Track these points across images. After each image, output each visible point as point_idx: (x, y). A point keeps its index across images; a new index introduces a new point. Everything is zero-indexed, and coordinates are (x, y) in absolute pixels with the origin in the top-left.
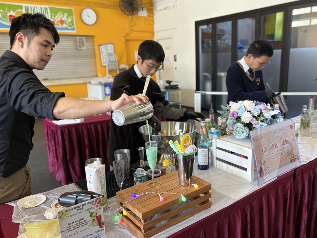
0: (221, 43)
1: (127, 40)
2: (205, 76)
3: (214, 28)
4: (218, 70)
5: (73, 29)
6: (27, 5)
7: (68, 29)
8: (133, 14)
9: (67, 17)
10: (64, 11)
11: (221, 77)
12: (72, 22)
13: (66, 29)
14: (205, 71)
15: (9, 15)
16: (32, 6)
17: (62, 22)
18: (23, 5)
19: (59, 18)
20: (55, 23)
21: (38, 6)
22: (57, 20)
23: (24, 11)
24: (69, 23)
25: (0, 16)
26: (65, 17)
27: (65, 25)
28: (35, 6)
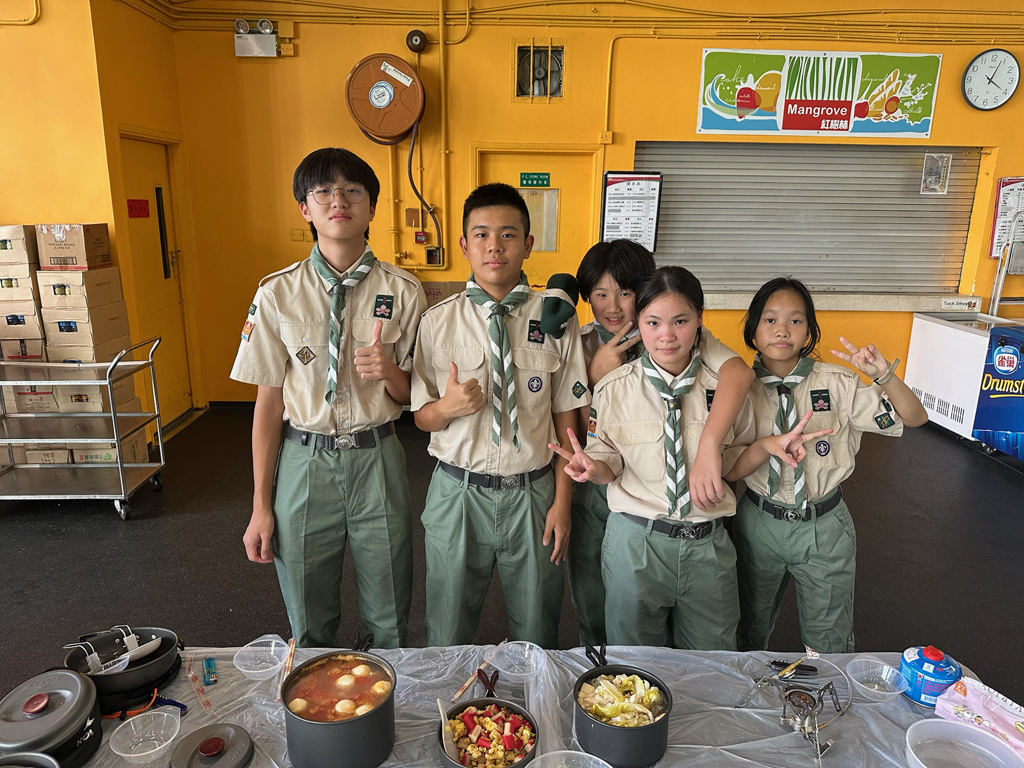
7: (908, 129)
9: (913, 87)
10: (906, 66)
12: (926, 101)
13: (902, 126)
15: (739, 88)
16: (812, 55)
17: (893, 103)
18: (788, 54)
19: (887, 92)
20: (871, 107)
21: (829, 54)
22: (878, 99)
23: (784, 74)
24: (915, 107)
25: (717, 94)
26: (907, 86)
27: (898, 113)
28: (820, 55)
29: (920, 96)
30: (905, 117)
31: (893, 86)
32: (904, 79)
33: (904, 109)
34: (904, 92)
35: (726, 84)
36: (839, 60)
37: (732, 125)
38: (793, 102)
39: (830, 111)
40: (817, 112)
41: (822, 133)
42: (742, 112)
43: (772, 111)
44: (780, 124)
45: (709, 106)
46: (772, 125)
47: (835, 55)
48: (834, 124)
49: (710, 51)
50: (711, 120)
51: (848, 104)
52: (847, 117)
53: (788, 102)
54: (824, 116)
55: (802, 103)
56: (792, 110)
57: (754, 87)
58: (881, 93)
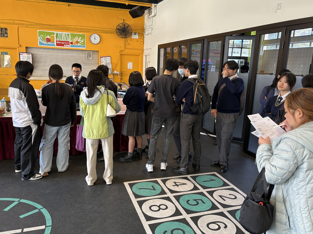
1: (121, 55)
5: (84, 47)
6: (57, 32)
7: (81, 47)
8: (126, 37)
10: (79, 36)
12: (84, 42)
15: (46, 38)
16: (60, 33)
17: (77, 42)
18: (55, 32)
19: (76, 40)
20: (73, 43)
21: (63, 33)
22: (74, 41)
23: (55, 35)
24: (82, 43)
25: (42, 39)
26: (80, 39)
27: (79, 44)
28: (62, 33)
29: (82, 41)
30: (80, 45)
31: (77, 39)
32: (79, 38)
33: (80, 43)
34: (79, 40)
35: (43, 37)
36: (66, 34)
37: (45, 45)
38: (58, 41)
39: (65, 43)
40: (63, 43)
41: (64, 47)
42: (47, 42)
43: (54, 42)
44: (56, 45)
45: (40, 41)
46: (54, 45)
47: (65, 33)
48: (67, 45)
49: (39, 31)
50: (41, 43)
51: (69, 42)
52: (69, 44)
53: (56, 41)
54: (64, 44)
55: (59, 41)
56: (58, 42)
57: (49, 38)
58: (75, 40)
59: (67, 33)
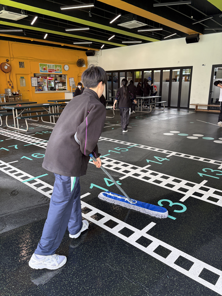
0: (114, 79)
1: (78, 76)
2: (109, 91)
3: (112, 74)
4: (114, 89)
5: (61, 72)
7: (60, 72)
8: (81, 67)
9: (60, 68)
10: (59, 66)
11: (115, 91)
12: (61, 69)
13: (59, 72)
14: (109, 89)
18: (48, 64)
23: (48, 66)
25: (41, 68)
28: (51, 64)
33: (59, 70)
37: (43, 72)
41: (52, 73)
43: (47, 70)
46: (47, 72)
49: (40, 63)
50: (41, 71)
52: (54, 71)
56: (49, 70)
57: (45, 67)
58: (57, 69)
59: (53, 65)
